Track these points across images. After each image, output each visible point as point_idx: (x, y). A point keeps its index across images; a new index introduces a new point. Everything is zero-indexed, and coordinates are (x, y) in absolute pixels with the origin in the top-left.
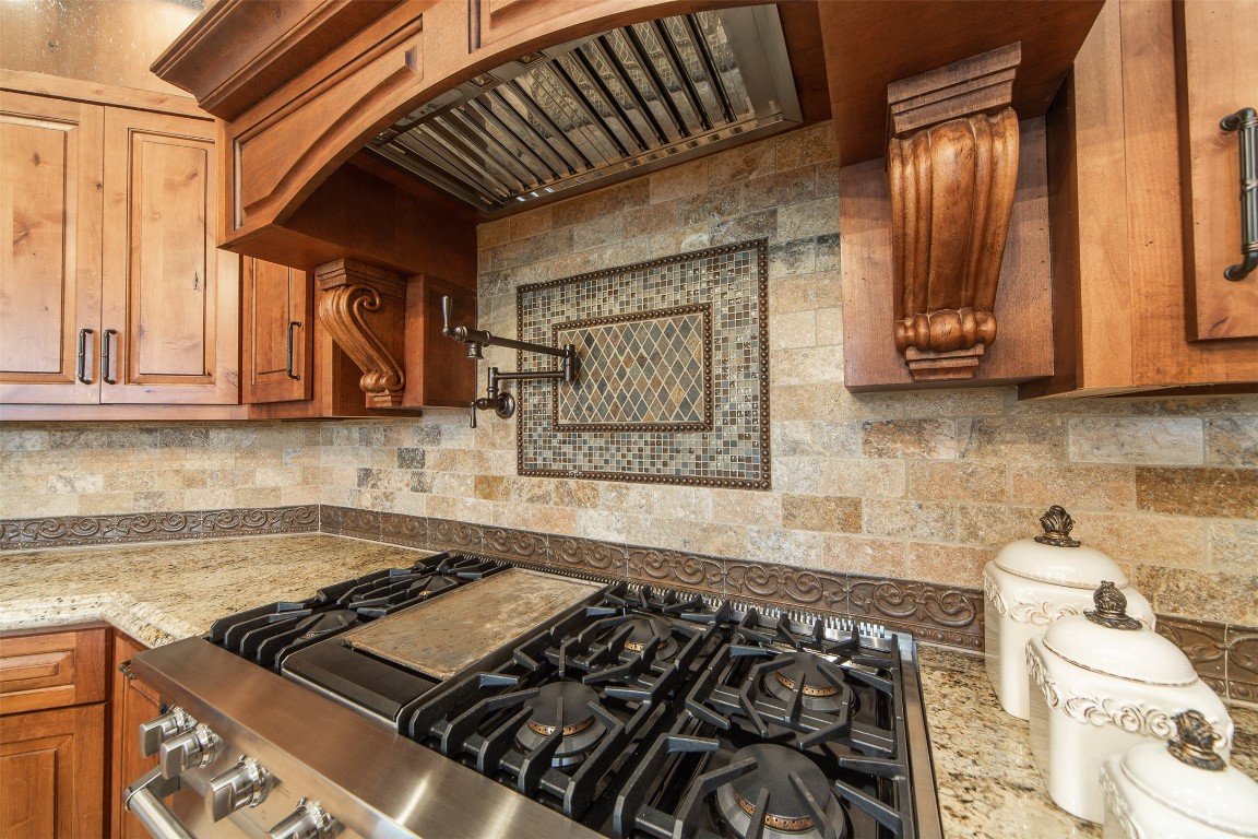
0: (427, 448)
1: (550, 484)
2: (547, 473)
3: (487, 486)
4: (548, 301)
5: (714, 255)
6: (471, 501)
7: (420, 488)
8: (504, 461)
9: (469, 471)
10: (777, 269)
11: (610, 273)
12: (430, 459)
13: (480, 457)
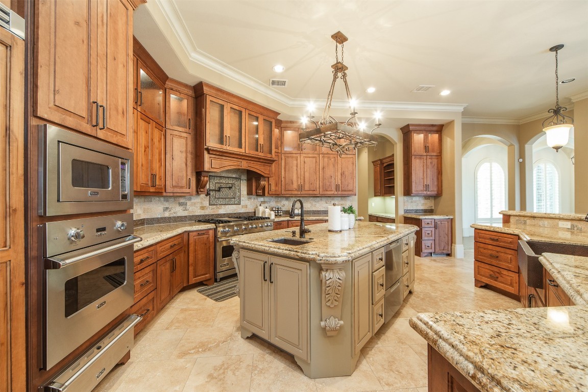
0: (188, 202)
1: (215, 206)
2: (214, 205)
3: (203, 208)
4: (214, 179)
5: (236, 178)
6: (199, 211)
7: (186, 210)
8: (206, 203)
9: (199, 205)
10: (241, 181)
11: (224, 177)
12: (188, 204)
13: (201, 203)
